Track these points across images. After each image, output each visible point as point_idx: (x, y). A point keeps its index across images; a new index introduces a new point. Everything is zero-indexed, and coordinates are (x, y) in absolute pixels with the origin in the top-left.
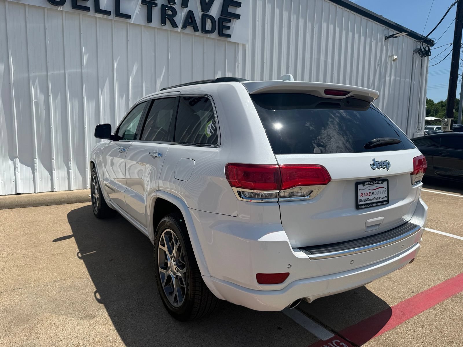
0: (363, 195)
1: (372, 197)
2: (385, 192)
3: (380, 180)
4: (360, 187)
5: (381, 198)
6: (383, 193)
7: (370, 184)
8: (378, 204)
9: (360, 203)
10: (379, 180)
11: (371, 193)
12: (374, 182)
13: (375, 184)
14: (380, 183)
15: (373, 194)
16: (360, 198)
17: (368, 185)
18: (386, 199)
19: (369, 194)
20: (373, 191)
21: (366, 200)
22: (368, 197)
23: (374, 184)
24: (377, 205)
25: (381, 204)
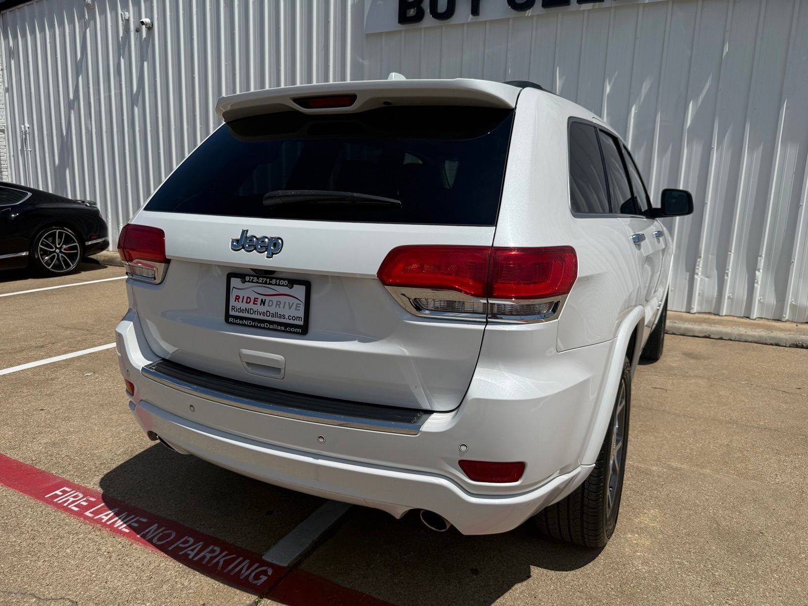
0: (240, 300)
1: (259, 307)
2: (297, 306)
3: (284, 279)
4: (235, 282)
5: (287, 317)
6: (290, 308)
7: (257, 282)
8: (275, 326)
9: (232, 313)
10: (280, 279)
11: (259, 301)
12: (268, 280)
13: (270, 284)
14: (283, 285)
15: (263, 303)
16: (232, 302)
17: (252, 282)
18: (301, 323)
19: (255, 301)
20: (264, 298)
21: (247, 311)
22: (251, 306)
23: (266, 283)
24: (271, 327)
25: (283, 328)
